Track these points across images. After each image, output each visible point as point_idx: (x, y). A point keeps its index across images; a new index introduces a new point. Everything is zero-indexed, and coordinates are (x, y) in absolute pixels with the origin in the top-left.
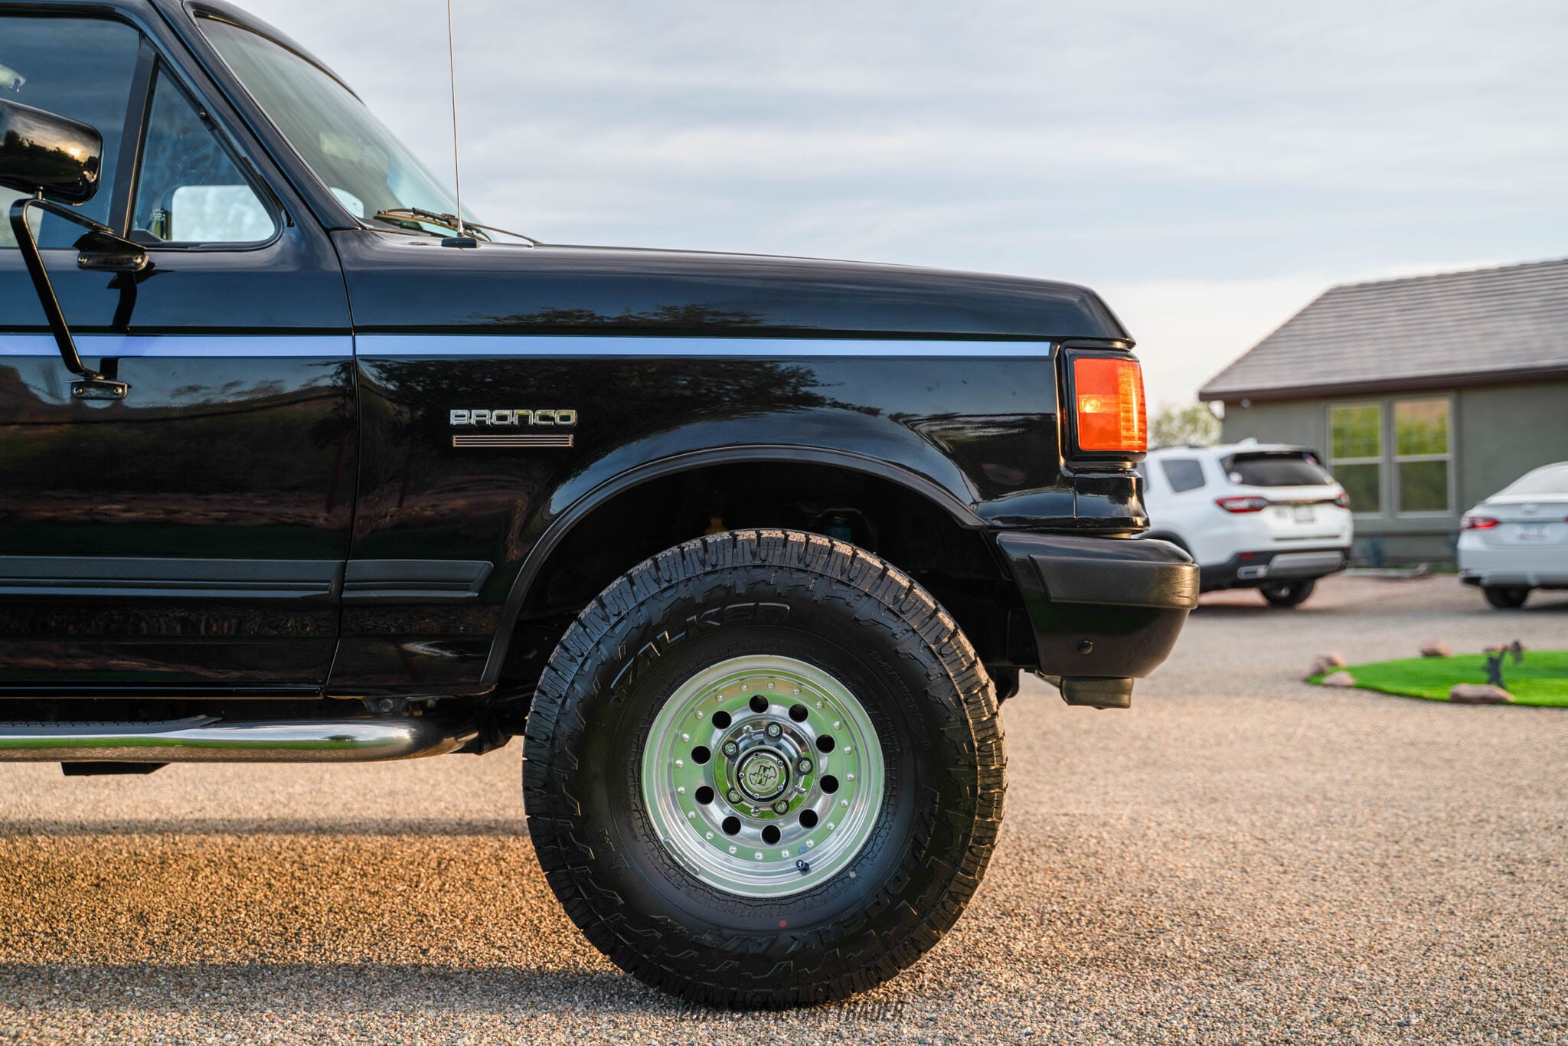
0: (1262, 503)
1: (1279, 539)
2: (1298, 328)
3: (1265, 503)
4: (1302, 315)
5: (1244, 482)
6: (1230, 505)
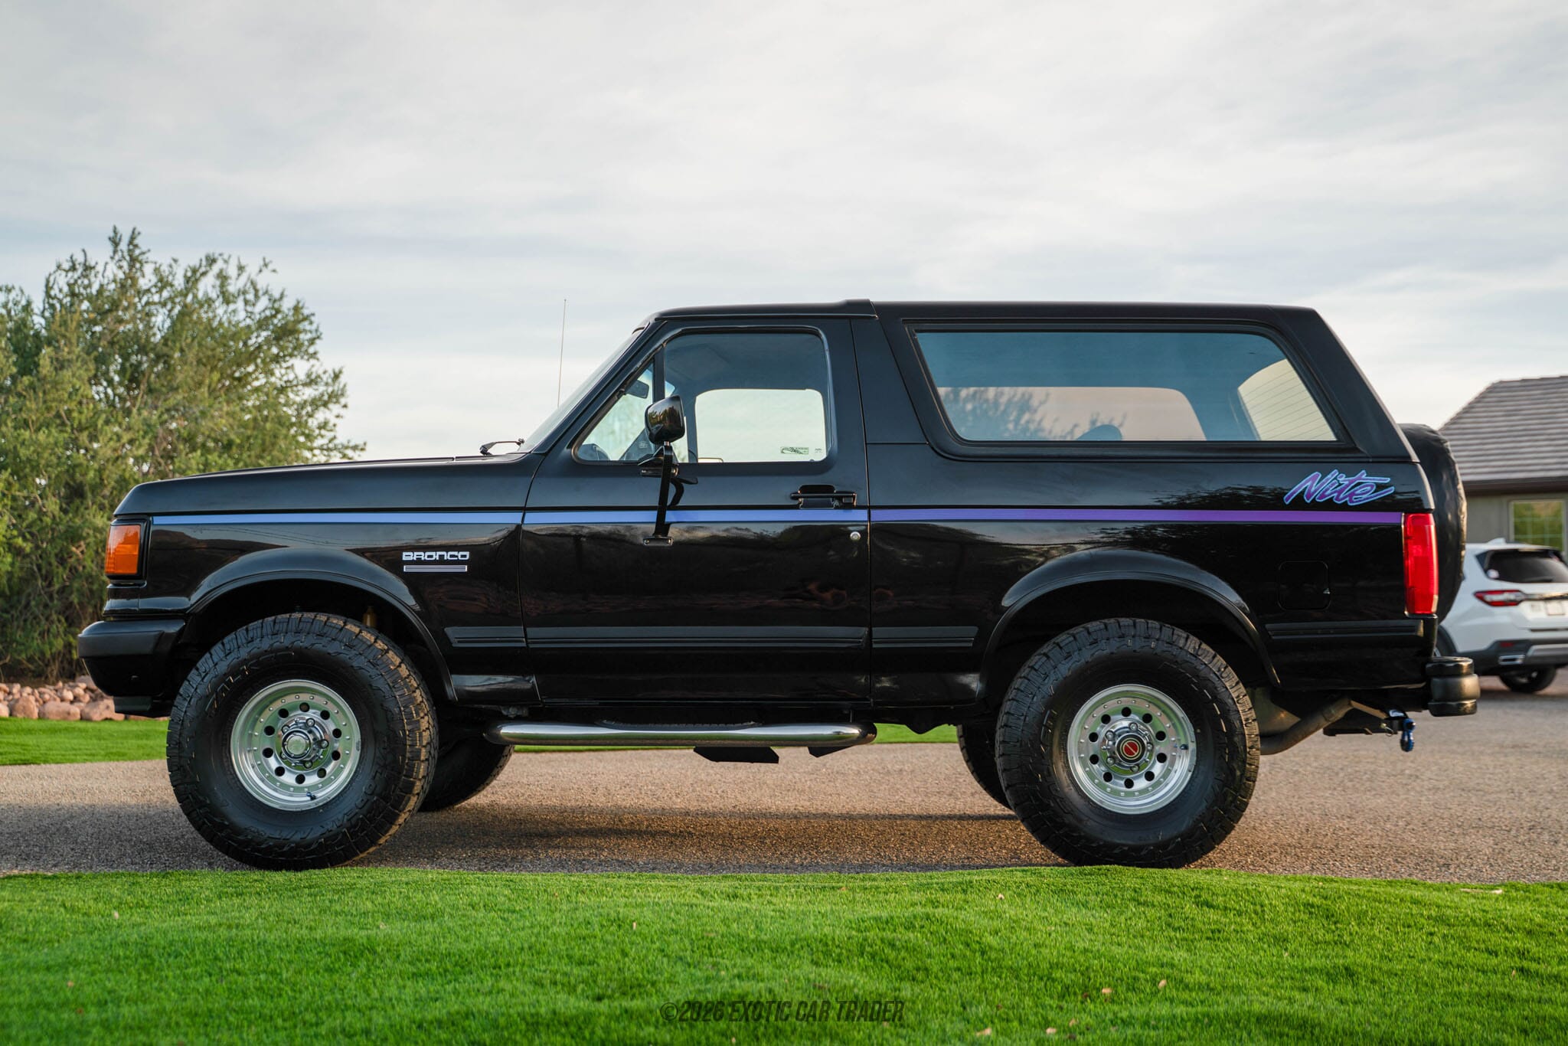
0: (1520, 597)
1: (1534, 630)
2: (1468, 423)
3: (1523, 597)
4: (1469, 409)
5: (1500, 578)
6: (1489, 598)
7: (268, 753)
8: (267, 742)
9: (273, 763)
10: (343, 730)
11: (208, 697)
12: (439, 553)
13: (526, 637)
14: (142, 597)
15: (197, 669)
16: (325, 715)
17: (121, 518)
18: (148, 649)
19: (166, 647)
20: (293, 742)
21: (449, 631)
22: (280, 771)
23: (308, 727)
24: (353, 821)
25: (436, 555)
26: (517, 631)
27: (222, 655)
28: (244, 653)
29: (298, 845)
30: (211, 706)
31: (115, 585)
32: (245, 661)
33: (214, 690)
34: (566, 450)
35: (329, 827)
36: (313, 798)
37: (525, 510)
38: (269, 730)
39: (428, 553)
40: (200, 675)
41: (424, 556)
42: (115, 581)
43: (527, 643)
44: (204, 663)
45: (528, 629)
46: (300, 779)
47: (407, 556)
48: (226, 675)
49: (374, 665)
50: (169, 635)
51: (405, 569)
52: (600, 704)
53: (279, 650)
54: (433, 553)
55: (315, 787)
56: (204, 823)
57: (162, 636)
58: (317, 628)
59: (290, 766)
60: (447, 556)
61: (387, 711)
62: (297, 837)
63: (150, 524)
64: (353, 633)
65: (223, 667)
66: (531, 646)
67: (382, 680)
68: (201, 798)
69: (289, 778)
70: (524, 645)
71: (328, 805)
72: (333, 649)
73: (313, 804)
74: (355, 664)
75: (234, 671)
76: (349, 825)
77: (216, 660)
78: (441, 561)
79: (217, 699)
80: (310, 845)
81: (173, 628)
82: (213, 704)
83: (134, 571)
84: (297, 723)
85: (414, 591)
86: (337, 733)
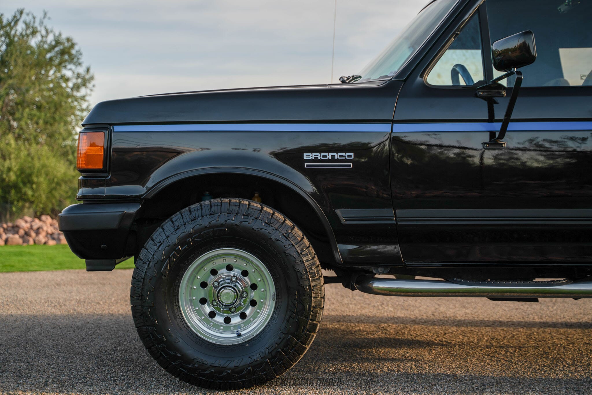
7: (203, 301)
8: (202, 293)
9: (207, 309)
10: (259, 285)
11: (163, 262)
12: (331, 154)
13: (395, 217)
14: (108, 185)
15: (153, 240)
16: (245, 273)
17: (87, 126)
18: (114, 225)
19: (128, 223)
20: (225, 294)
21: (338, 212)
22: (212, 315)
23: (232, 282)
24: (274, 353)
25: (329, 156)
26: (388, 212)
27: (172, 230)
28: (189, 229)
29: (233, 371)
30: (165, 269)
31: (84, 177)
32: (190, 235)
33: (168, 256)
34: (419, 79)
35: (255, 358)
36: (239, 335)
37: (393, 122)
38: (204, 285)
39: (323, 154)
40: (155, 245)
41: (320, 156)
42: (85, 174)
43: (396, 221)
44: (158, 235)
45: (397, 211)
46: (227, 320)
47: (307, 156)
48: (176, 245)
49: (287, 238)
50: (129, 215)
51: (306, 165)
52: (443, 266)
53: (214, 227)
54: (327, 154)
55: (238, 326)
56: (161, 355)
57: (125, 216)
58: (243, 210)
59: (219, 310)
60: (337, 156)
61: (297, 272)
62: (232, 365)
63: (111, 132)
64: (269, 213)
65: (174, 239)
66: (399, 223)
67: (293, 249)
68: (159, 337)
69: (219, 319)
70: (394, 222)
71: (254, 341)
72: (256, 225)
73: (240, 340)
74: (273, 237)
75: (182, 242)
76: (270, 356)
77: (168, 234)
78: (333, 160)
79: (169, 263)
80: (242, 371)
81: (133, 210)
82: (167, 266)
83: (100, 166)
84: (224, 280)
85: (314, 182)
86: (254, 287)
